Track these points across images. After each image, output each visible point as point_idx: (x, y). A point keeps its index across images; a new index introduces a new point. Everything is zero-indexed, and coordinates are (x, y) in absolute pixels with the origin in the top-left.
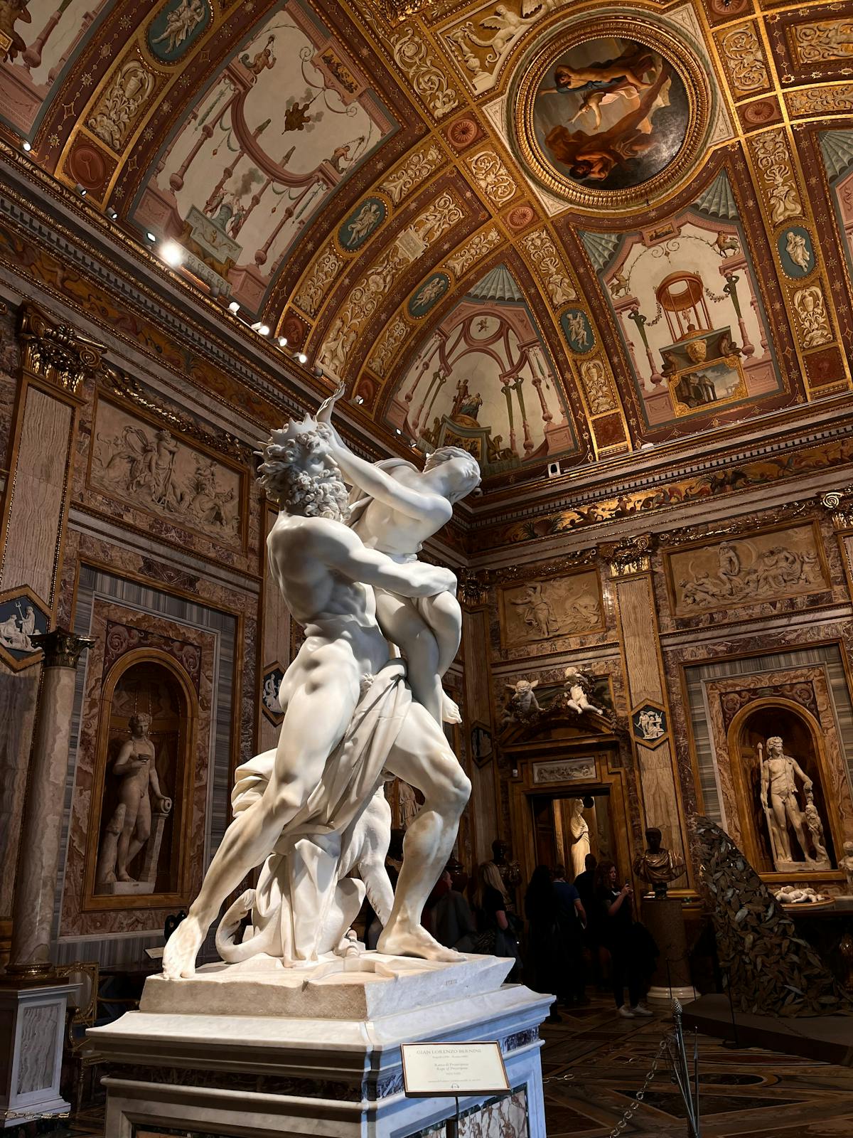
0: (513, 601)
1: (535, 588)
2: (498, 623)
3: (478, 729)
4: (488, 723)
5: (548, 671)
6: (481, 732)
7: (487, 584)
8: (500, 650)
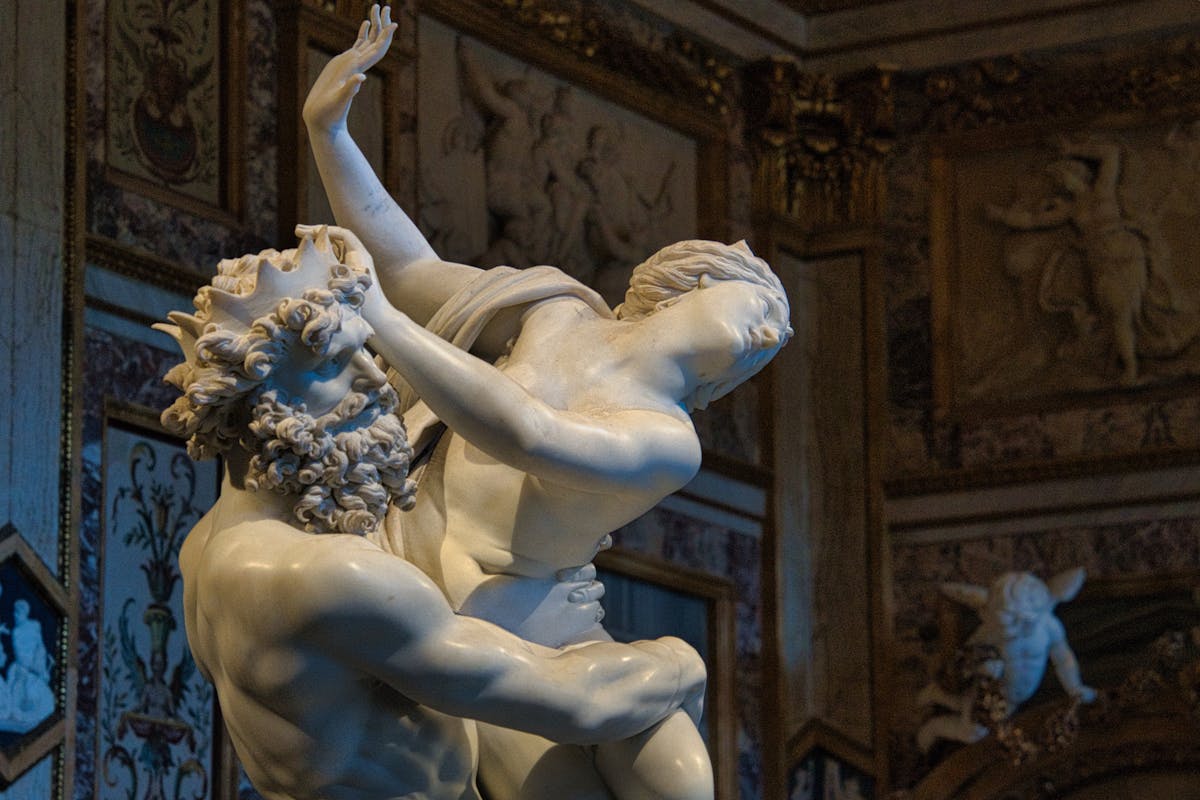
0: (995, 212)
1: (1094, 165)
2: (924, 305)
3: (819, 754)
4: (862, 734)
5: (1127, 531)
6: (832, 768)
7: (883, 133)
8: (927, 425)
